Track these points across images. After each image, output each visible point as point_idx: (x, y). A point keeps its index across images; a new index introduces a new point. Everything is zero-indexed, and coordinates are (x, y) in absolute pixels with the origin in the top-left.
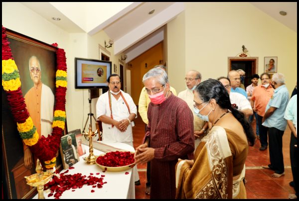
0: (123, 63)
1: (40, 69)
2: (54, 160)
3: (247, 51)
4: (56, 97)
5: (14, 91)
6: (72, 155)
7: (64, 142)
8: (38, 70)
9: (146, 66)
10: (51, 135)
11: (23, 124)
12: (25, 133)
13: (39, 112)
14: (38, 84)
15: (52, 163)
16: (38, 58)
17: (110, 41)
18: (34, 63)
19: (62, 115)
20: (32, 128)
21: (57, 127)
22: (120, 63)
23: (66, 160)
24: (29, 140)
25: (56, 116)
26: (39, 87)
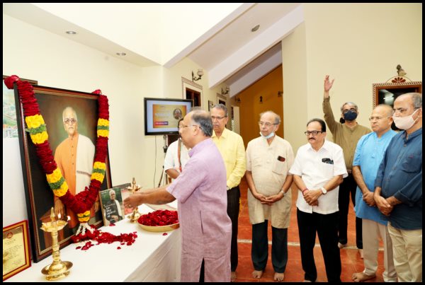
0: (225, 98)
1: (76, 119)
2: (88, 213)
3: (405, 74)
4: (96, 148)
5: (41, 144)
6: (115, 212)
7: (105, 196)
8: (73, 120)
9: (261, 101)
10: (88, 187)
11: (50, 175)
12: (53, 184)
13: (74, 164)
14: (73, 135)
15: (84, 216)
16: (74, 109)
17: (199, 72)
18: (69, 113)
20: (59, 179)
21: (95, 179)
22: (219, 98)
23: (107, 216)
24: (58, 190)
25: (95, 168)
26: (75, 138)
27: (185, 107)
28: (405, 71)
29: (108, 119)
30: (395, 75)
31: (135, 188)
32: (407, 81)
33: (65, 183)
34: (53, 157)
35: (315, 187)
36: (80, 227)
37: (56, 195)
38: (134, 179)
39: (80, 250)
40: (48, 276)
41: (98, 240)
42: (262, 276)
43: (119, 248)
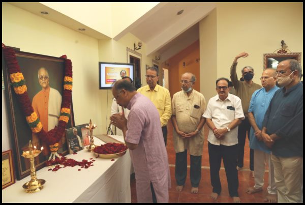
0: (158, 63)
1: (48, 76)
2: (57, 145)
3: (287, 47)
5: (22, 94)
6: (77, 144)
7: (69, 133)
8: (46, 77)
9: (184, 65)
11: (29, 117)
13: (47, 109)
14: (46, 88)
15: (55, 147)
17: (139, 43)
18: (43, 72)
19: (66, 111)
20: (36, 120)
21: (62, 121)
22: (154, 63)
23: (71, 147)
24: (35, 128)
25: (62, 112)
26: (47, 90)
27: (129, 69)
28: (287, 45)
29: (71, 77)
30: (279, 47)
31: (91, 127)
32: (288, 52)
33: (40, 123)
34: (31, 104)
35: (222, 126)
36: (51, 155)
37: (33, 131)
38: (90, 120)
39: (51, 171)
40: (27, 189)
41: (64, 164)
42: (183, 190)
43: (79, 170)
